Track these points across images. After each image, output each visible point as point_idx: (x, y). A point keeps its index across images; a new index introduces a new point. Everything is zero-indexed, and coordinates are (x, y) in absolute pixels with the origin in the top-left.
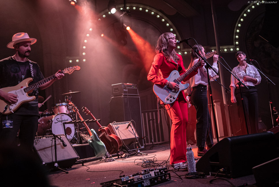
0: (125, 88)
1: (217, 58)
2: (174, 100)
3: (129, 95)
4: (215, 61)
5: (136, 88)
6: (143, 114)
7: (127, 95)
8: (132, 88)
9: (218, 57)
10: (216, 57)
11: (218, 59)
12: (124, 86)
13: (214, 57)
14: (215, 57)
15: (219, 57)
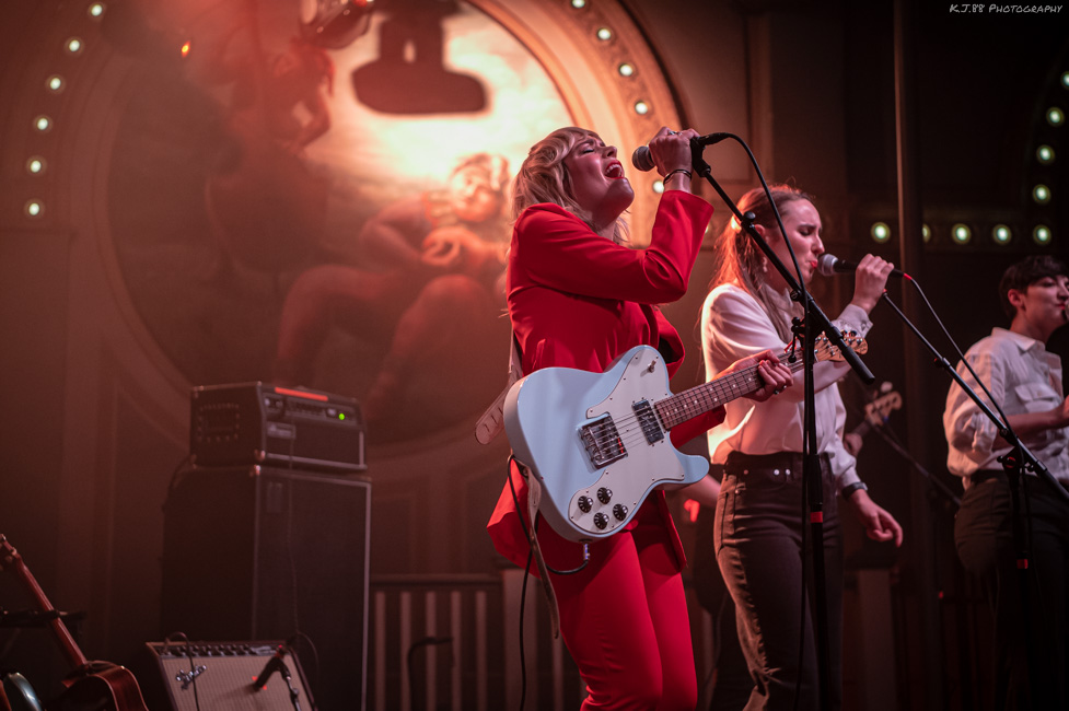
0: (278, 418)
1: (879, 279)
2: (621, 525)
3: (298, 467)
4: (865, 295)
5: (353, 423)
6: (380, 598)
7: (284, 465)
8: (323, 417)
9: (885, 277)
10: (877, 272)
11: (881, 288)
12: (273, 402)
13: (865, 271)
14: (870, 268)
15: (892, 275)
